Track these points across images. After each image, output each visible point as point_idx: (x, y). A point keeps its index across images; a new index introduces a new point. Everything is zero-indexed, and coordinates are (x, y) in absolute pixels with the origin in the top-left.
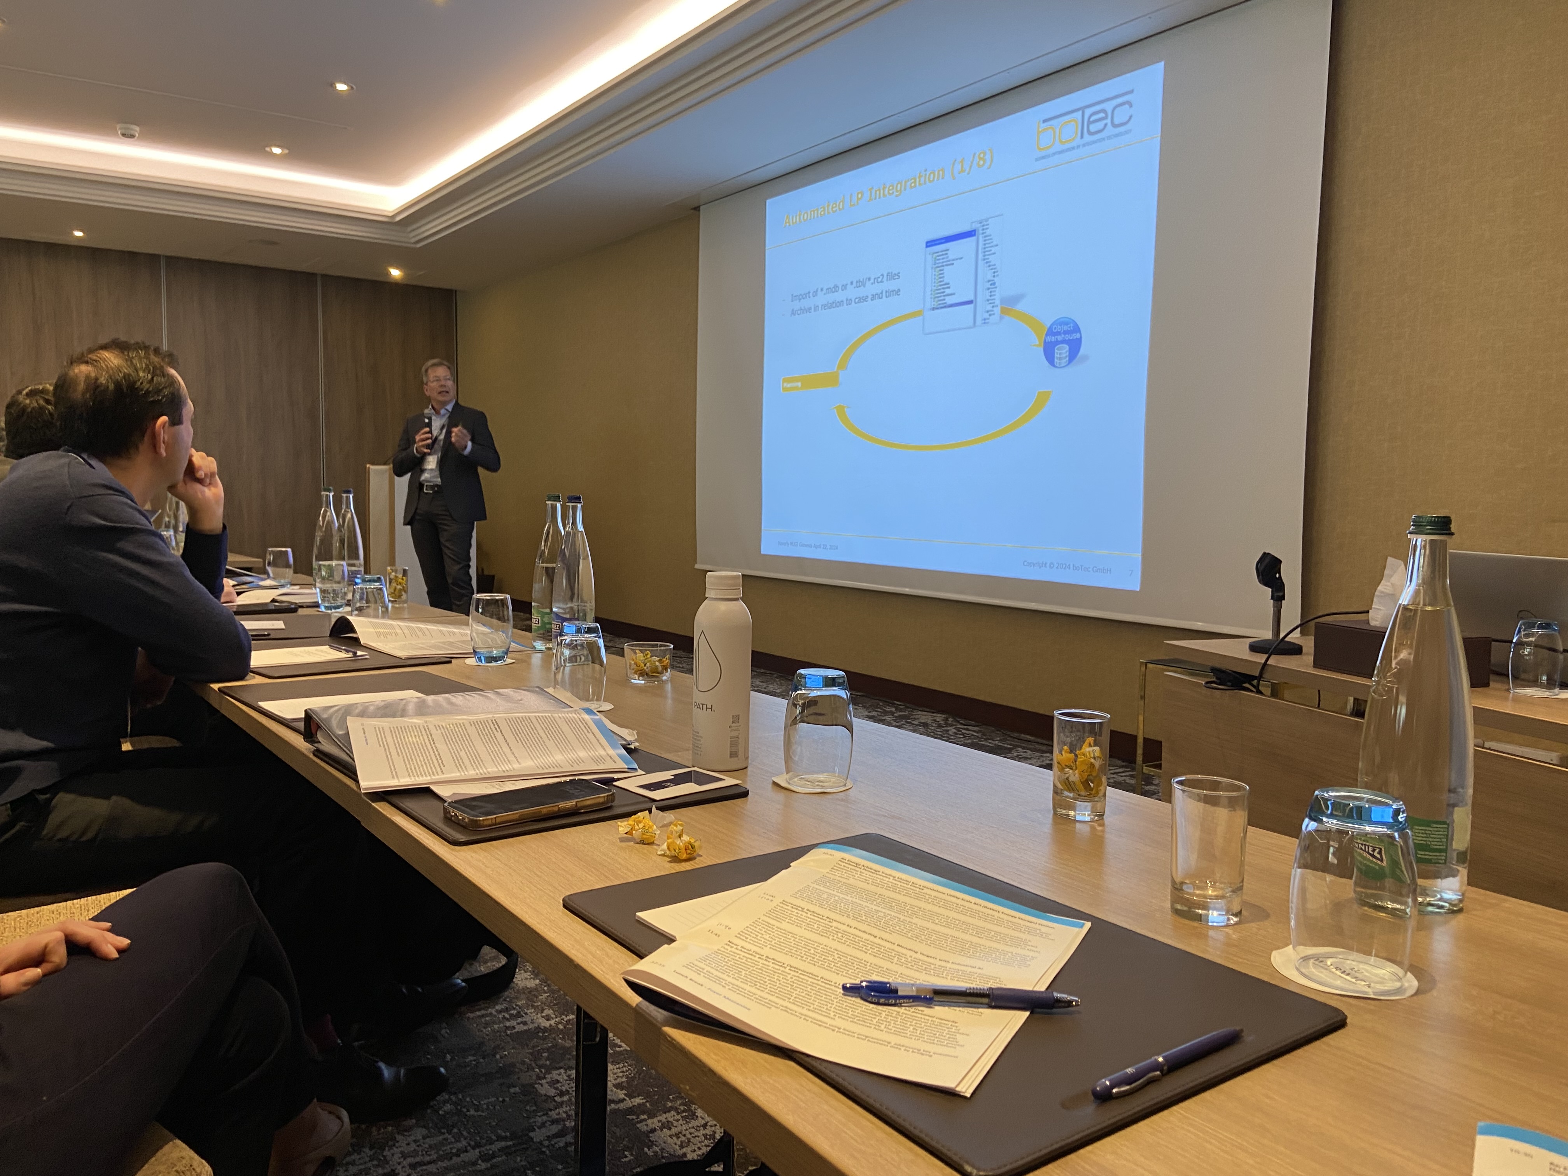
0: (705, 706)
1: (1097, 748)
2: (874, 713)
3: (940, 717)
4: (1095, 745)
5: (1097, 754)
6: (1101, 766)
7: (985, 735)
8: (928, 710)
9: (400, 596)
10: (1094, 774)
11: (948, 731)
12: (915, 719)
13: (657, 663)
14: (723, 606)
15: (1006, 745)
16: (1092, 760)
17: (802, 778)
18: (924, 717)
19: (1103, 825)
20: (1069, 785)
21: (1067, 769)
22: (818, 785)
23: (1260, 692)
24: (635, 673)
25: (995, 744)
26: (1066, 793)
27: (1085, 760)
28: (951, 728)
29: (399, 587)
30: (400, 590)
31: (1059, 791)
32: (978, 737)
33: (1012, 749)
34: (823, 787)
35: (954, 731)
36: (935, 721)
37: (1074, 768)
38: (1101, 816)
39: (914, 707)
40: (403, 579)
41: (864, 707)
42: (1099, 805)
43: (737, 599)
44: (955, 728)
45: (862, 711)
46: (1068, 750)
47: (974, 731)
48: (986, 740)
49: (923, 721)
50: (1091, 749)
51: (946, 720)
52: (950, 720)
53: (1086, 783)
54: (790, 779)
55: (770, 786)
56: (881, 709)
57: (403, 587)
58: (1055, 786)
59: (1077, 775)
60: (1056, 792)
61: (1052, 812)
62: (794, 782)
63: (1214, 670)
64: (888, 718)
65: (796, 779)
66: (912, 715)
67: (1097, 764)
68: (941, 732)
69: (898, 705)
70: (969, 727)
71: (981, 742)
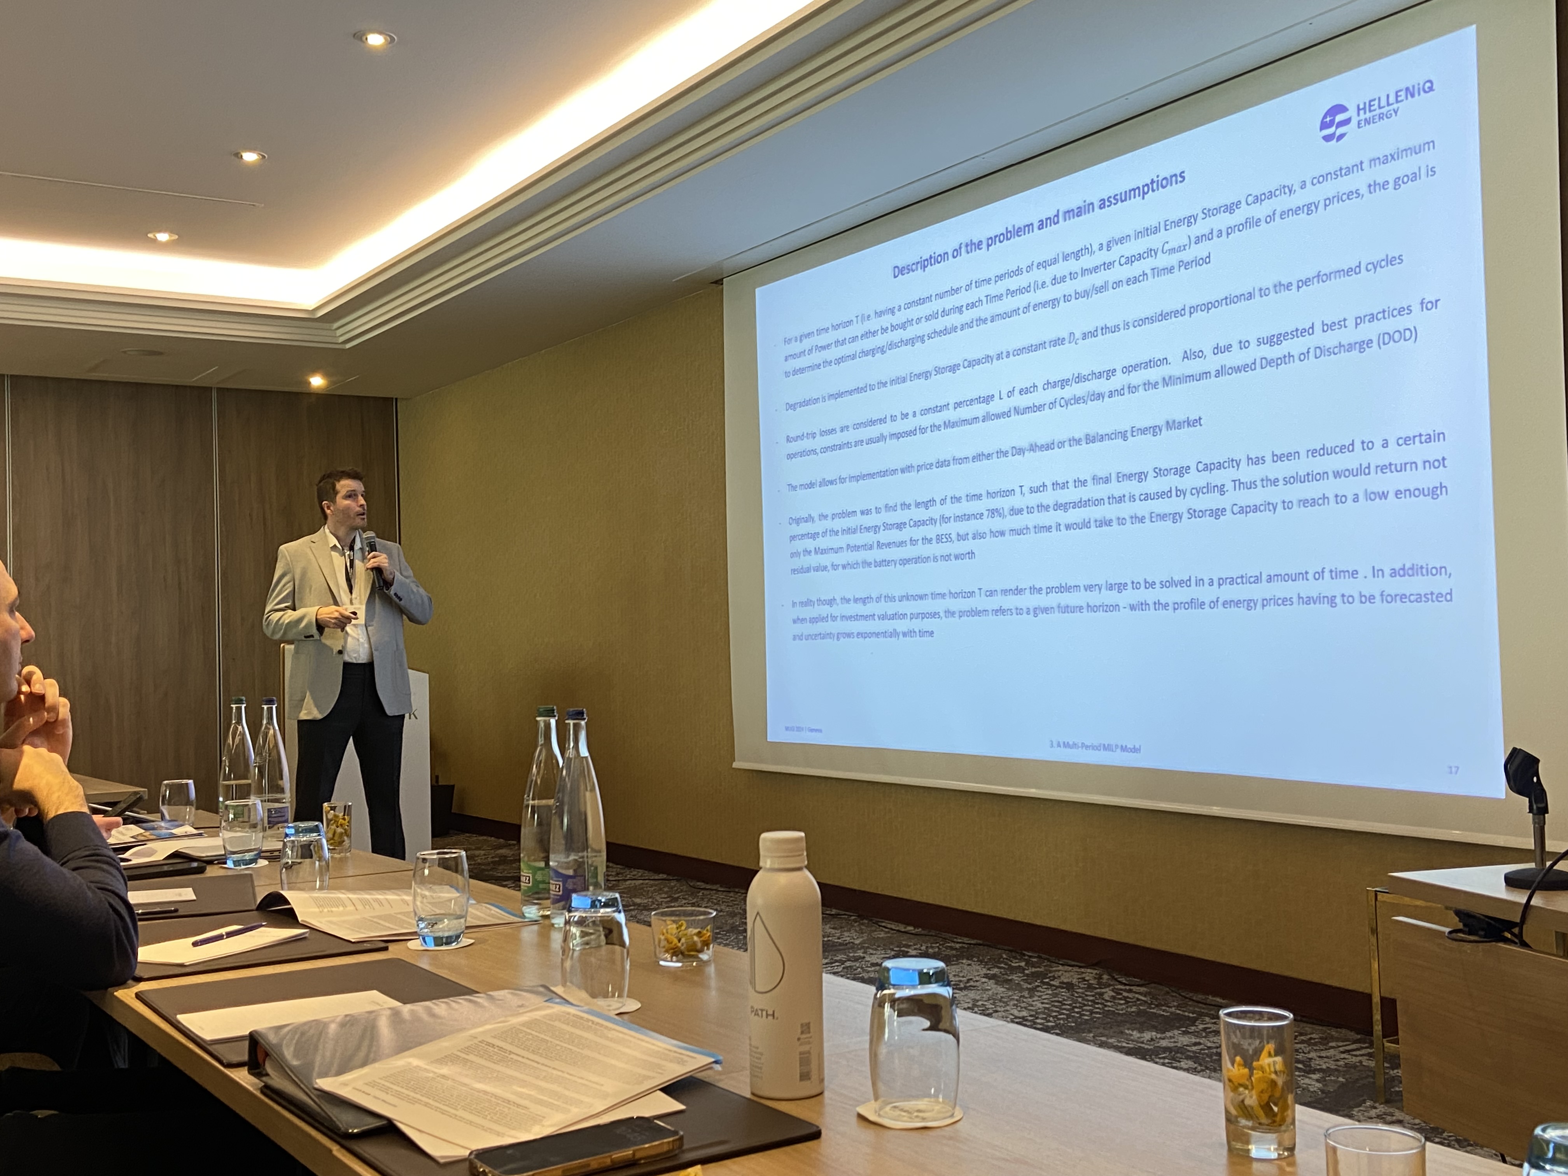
0: (764, 1013)
1: (1279, 1059)
2: (995, 971)
3: (1090, 974)
4: (1276, 1055)
5: (1279, 1067)
6: (1285, 1083)
7: (1157, 999)
8: (1073, 963)
9: (341, 843)
10: (1277, 1094)
11: (1102, 994)
12: (1054, 978)
13: (696, 938)
14: (783, 878)
15: (1186, 1014)
16: (1273, 1076)
17: (895, 1107)
18: (1067, 975)
19: (1293, 1164)
20: (1245, 1110)
21: (1241, 1089)
22: (917, 1117)
23: (1524, 945)
24: (667, 951)
25: (1171, 1013)
26: (1243, 1122)
27: (1263, 1077)
28: (1107, 990)
29: (339, 830)
30: (341, 834)
31: (1233, 1119)
32: (1145, 1002)
33: (1196, 1019)
34: (924, 1119)
35: (1114, 994)
36: (1084, 979)
37: (1250, 1087)
38: (1291, 1149)
39: (1052, 959)
40: (344, 819)
42: (1286, 1136)
43: (799, 869)
44: (1113, 990)
45: (978, 967)
46: (1242, 1062)
47: (1140, 994)
48: (1157, 1006)
49: (1065, 981)
50: (1271, 1060)
51: (1100, 977)
52: (1105, 977)
53: (1266, 1108)
54: (881, 1109)
55: (854, 1120)
56: (1006, 964)
57: (345, 829)
58: (1227, 1112)
59: (1254, 1097)
60: (1229, 1120)
61: (1226, 1147)
62: (886, 1113)
63: (1461, 913)
64: (1016, 977)
65: (888, 1108)
66: (1051, 972)
67: (1280, 1081)
68: (1093, 996)
69: (1030, 957)
70: (1132, 988)
71: (1151, 1011)
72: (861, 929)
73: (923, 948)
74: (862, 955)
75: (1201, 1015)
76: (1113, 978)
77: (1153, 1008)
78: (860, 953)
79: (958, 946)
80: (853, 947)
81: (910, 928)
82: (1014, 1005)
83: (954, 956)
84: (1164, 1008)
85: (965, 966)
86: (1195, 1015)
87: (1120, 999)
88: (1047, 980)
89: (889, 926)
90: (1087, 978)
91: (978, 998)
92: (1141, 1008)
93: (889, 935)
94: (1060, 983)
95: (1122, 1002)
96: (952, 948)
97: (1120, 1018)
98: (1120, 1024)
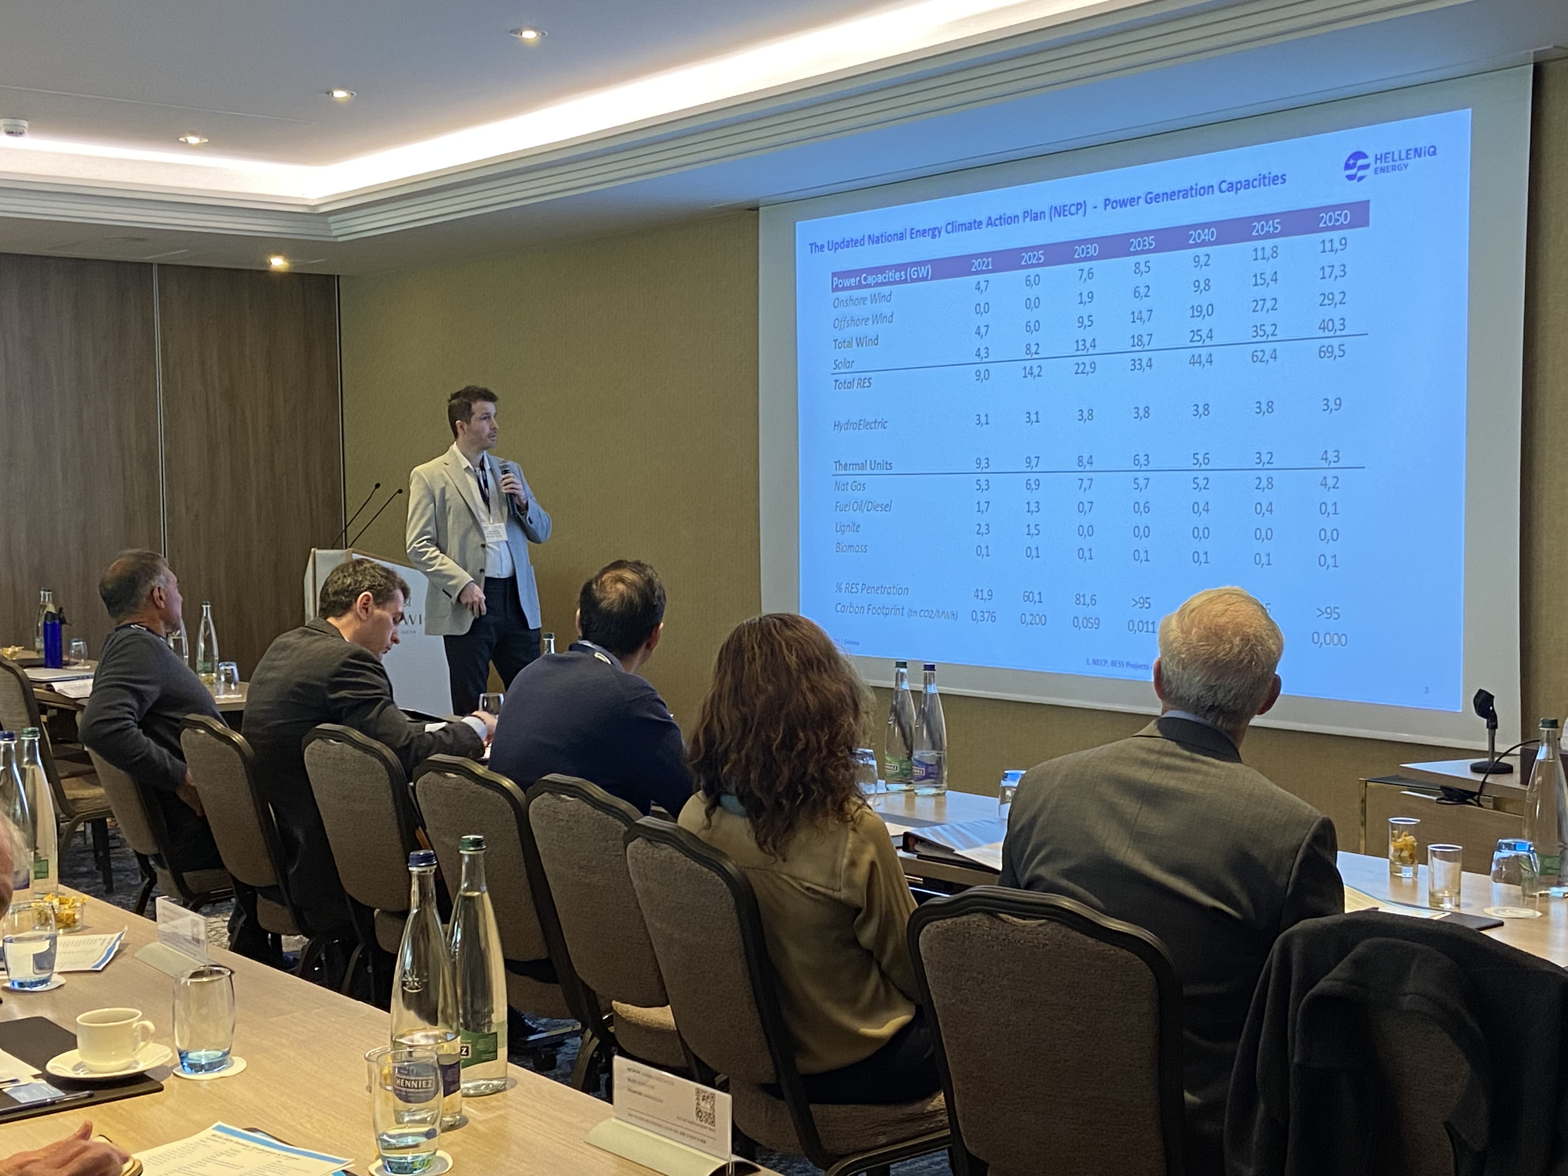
23: (1480, 806)
63: (1443, 788)
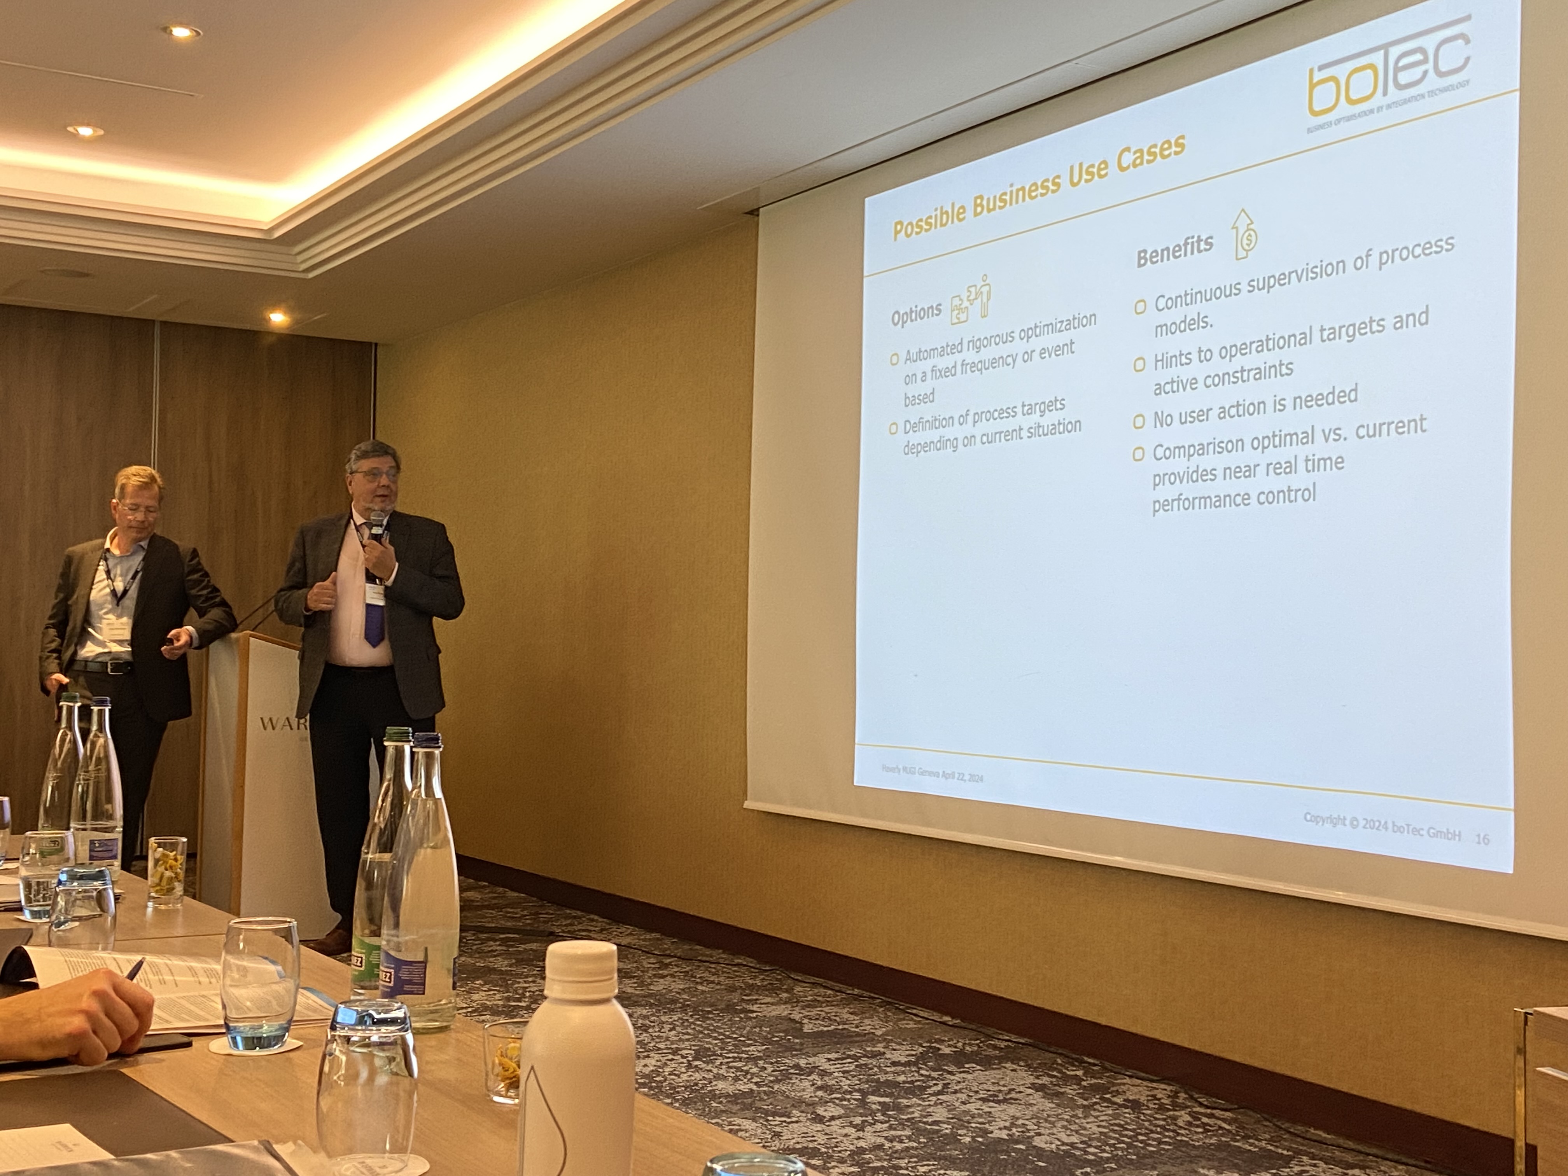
2: (1045, 1080)
3: (1163, 1091)
7: (1244, 1129)
8: (1143, 1075)
9: (170, 890)
11: (1175, 1118)
12: (1118, 1093)
14: (578, 1015)
15: (1280, 1151)
18: (1135, 1089)
25: (1260, 1149)
28: (1183, 1112)
29: (168, 874)
30: (171, 879)
32: (1229, 1132)
33: (1291, 1158)
35: (1189, 1118)
36: (1154, 1097)
39: (1118, 1068)
40: (176, 860)
41: (1029, 1066)
44: (1189, 1114)
45: (1024, 1074)
47: (1224, 1120)
48: (1246, 1137)
49: (1131, 1098)
51: (1175, 1095)
52: (1182, 1095)
56: (1060, 1072)
57: (176, 873)
64: (1070, 1090)
66: (1114, 1085)
68: (1164, 1120)
69: (1090, 1063)
70: (1214, 1111)
71: (1236, 1144)
72: (887, 1016)
73: (960, 1045)
74: (882, 1050)
75: (1298, 1153)
76: (1191, 1097)
77: (1238, 1141)
78: (880, 1048)
79: (1003, 1045)
80: (871, 1038)
81: (946, 1018)
82: (1063, 1127)
83: (996, 1057)
84: (1251, 1141)
85: (1008, 1072)
86: (1290, 1153)
87: (1198, 1126)
88: (1108, 1096)
89: (921, 1014)
90: (1159, 1096)
91: (1018, 1114)
92: (1223, 1139)
93: (920, 1026)
94: (1125, 1100)
95: (1200, 1130)
96: (995, 1047)
97: (1194, 1153)
98: (1193, 1160)
